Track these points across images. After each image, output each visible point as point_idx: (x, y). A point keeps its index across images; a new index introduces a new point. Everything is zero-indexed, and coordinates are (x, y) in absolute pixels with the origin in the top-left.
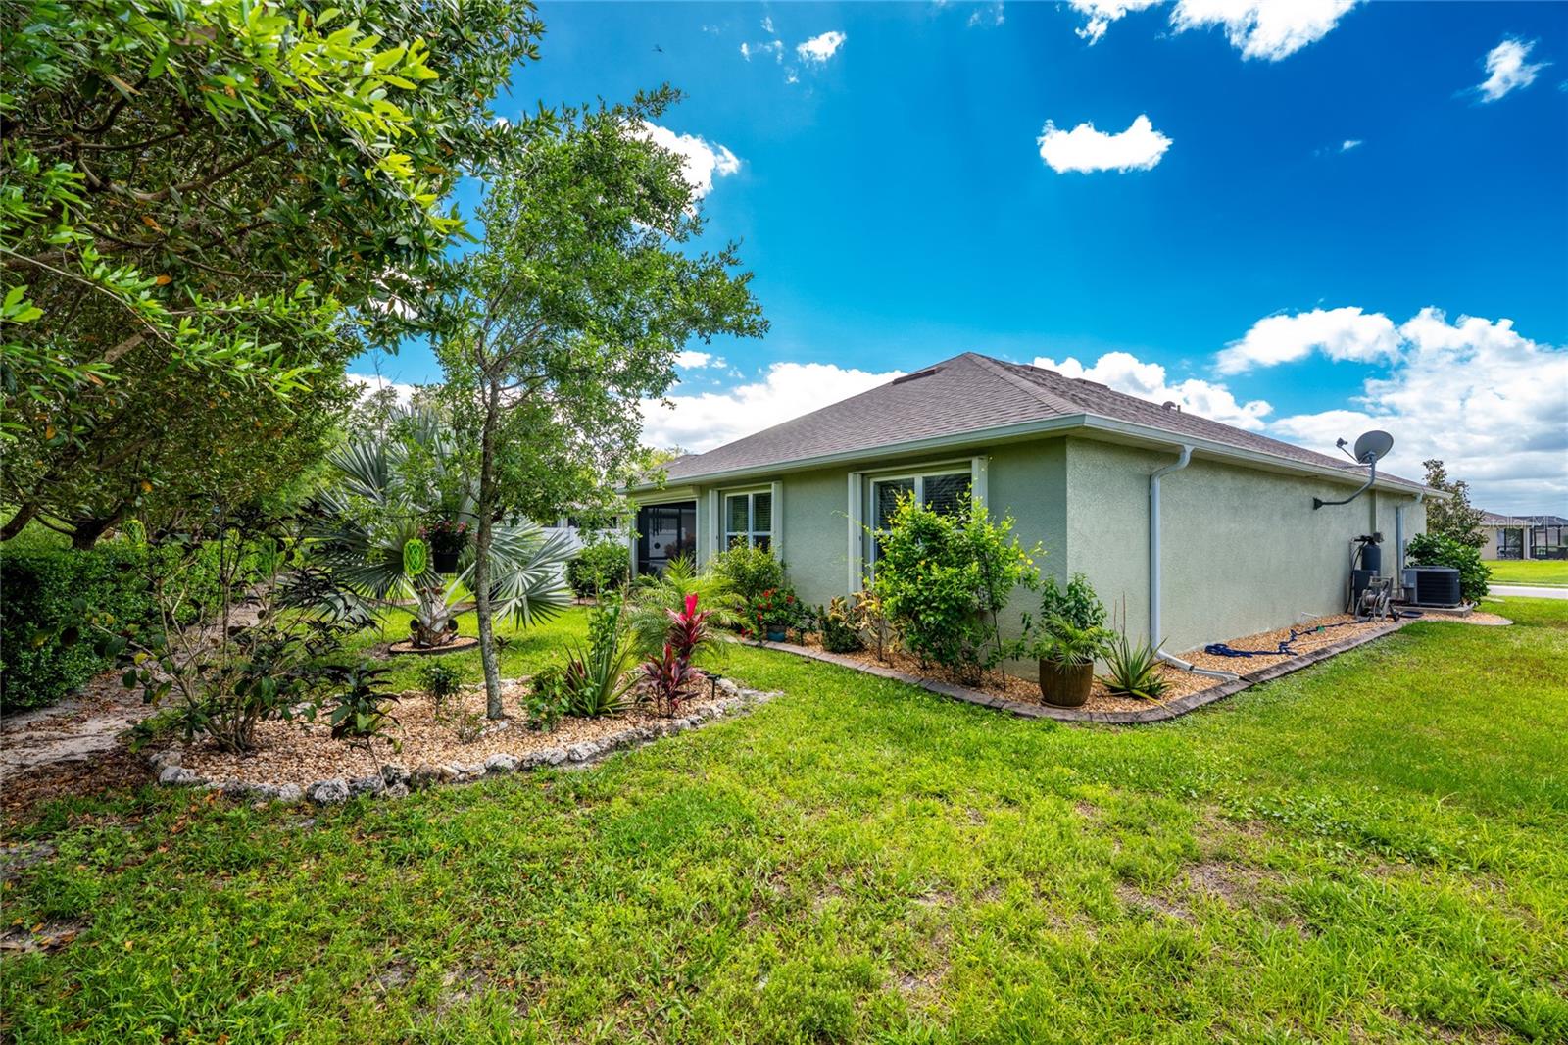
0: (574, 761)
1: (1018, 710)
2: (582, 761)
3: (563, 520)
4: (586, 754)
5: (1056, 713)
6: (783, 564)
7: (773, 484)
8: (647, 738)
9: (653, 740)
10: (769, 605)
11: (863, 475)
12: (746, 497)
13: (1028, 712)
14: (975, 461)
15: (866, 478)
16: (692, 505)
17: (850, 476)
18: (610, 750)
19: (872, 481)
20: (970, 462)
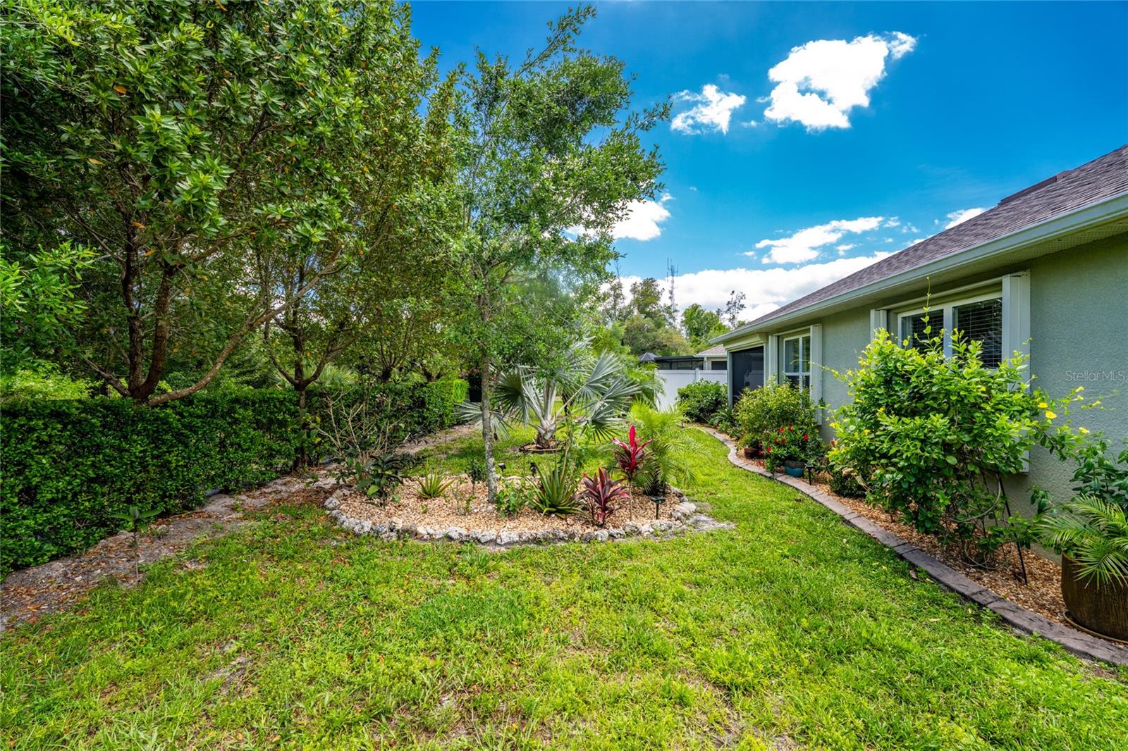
0: (497, 544)
1: (1009, 616)
2: (501, 545)
3: (707, 364)
4: (506, 540)
5: (1077, 639)
6: (822, 403)
7: (811, 327)
8: (562, 539)
9: (567, 541)
10: (783, 441)
11: (888, 311)
12: (797, 341)
13: (1025, 624)
14: (1006, 281)
15: (892, 314)
16: (760, 349)
17: (873, 312)
18: (528, 541)
19: (900, 317)
20: (1000, 284)
